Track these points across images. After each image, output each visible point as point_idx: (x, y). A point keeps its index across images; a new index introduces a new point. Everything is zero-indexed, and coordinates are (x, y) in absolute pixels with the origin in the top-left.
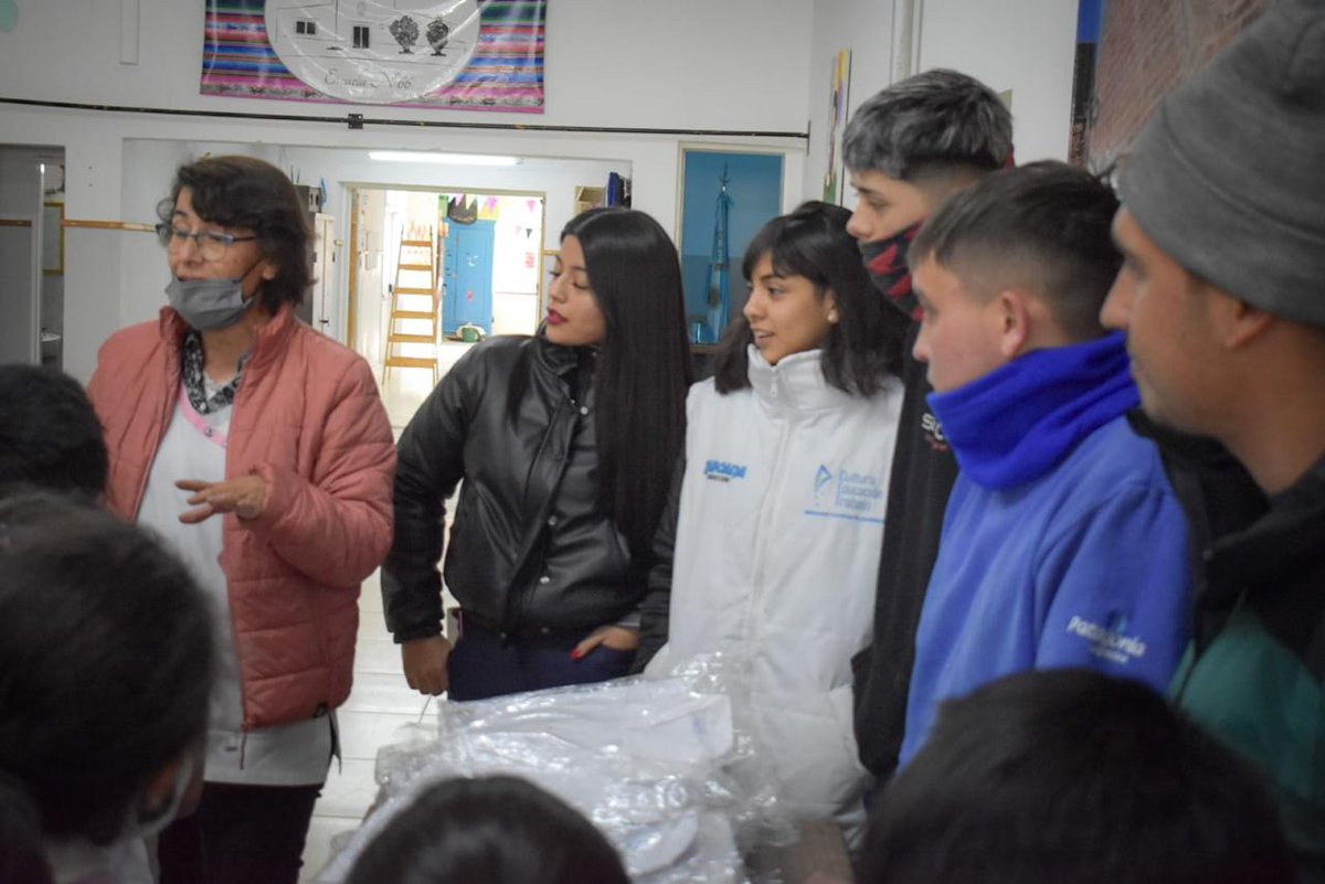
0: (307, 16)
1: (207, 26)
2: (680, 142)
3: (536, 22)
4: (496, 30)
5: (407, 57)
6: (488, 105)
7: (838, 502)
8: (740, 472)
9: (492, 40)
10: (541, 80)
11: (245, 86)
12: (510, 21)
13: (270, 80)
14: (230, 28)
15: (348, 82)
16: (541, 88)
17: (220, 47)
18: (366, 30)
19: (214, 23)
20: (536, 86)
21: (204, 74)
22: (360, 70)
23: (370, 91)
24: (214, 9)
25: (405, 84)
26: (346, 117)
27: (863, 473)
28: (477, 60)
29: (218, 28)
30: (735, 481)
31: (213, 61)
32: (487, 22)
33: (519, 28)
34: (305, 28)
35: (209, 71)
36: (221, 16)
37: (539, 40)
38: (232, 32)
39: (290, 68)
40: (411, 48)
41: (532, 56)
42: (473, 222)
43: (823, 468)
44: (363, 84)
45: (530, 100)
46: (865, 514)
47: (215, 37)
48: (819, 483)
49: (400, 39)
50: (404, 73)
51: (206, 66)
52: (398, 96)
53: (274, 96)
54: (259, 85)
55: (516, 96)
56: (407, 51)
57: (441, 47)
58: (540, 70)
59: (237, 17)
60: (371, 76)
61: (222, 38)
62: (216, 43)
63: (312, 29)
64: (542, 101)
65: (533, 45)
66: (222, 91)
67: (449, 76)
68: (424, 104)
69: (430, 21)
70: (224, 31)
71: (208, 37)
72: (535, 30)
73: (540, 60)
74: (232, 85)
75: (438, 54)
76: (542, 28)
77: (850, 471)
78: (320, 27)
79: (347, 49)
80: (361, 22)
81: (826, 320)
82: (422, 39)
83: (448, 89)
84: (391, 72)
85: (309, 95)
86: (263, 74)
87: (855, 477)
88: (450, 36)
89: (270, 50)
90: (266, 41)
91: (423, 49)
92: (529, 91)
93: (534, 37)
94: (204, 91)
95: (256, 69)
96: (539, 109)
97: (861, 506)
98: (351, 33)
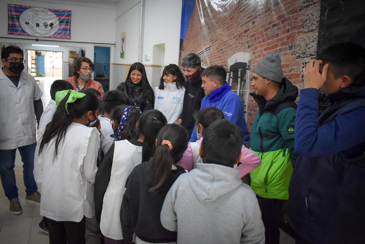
0: (28, 21)
1: (9, 22)
2: (94, 45)
3: (69, 24)
4: (62, 25)
5: (46, 29)
6: (61, 38)
7: (176, 101)
8: (163, 98)
9: (61, 27)
10: (70, 34)
11: (16, 33)
12: (64, 24)
13: (21, 32)
14: (13, 23)
15: (36, 33)
16: (70, 35)
17: (11, 26)
18: (38, 24)
19: (10, 22)
20: (69, 35)
21: (8, 31)
22: (37, 31)
23: (40, 35)
24: (10, 19)
25: (46, 34)
26: (35, 39)
27: (179, 98)
28: (59, 30)
29: (11, 23)
30: (162, 99)
31: (10, 28)
32: (60, 24)
33: (66, 25)
34: (27, 23)
35: (9, 30)
36: (11, 21)
37: (70, 27)
38: (14, 23)
39: (24, 30)
40: (47, 27)
41: (68, 30)
42: (40, 55)
43: (174, 97)
44: (38, 33)
45: (68, 37)
46: (179, 103)
47: (10, 24)
48: (174, 99)
49: (45, 26)
50: (46, 32)
51: (9, 29)
52: (45, 36)
53: (22, 35)
54: (19, 33)
55: (66, 36)
56: (46, 28)
57: (52, 27)
58: (70, 32)
59: (14, 21)
60: (39, 32)
61: (12, 25)
62: (10, 25)
63: (28, 23)
64: (70, 37)
65: (69, 28)
66: (12, 34)
67: (53, 33)
68: (49, 37)
69: (50, 23)
70: (12, 23)
71: (9, 24)
72: (69, 25)
73: (70, 30)
74: (14, 33)
75: (52, 29)
76: (70, 25)
77: (178, 97)
78: (30, 23)
79: (35, 28)
80: (38, 23)
81: (174, 79)
82: (49, 26)
83: (54, 35)
84: (43, 32)
85: (28, 35)
86: (20, 31)
87: (178, 98)
88: (53, 26)
89: (21, 27)
90: (20, 25)
91: (49, 28)
92: (68, 35)
93: (69, 26)
94: (8, 34)
95: (18, 30)
96: (70, 39)
97: (179, 102)
98: (36, 24)
